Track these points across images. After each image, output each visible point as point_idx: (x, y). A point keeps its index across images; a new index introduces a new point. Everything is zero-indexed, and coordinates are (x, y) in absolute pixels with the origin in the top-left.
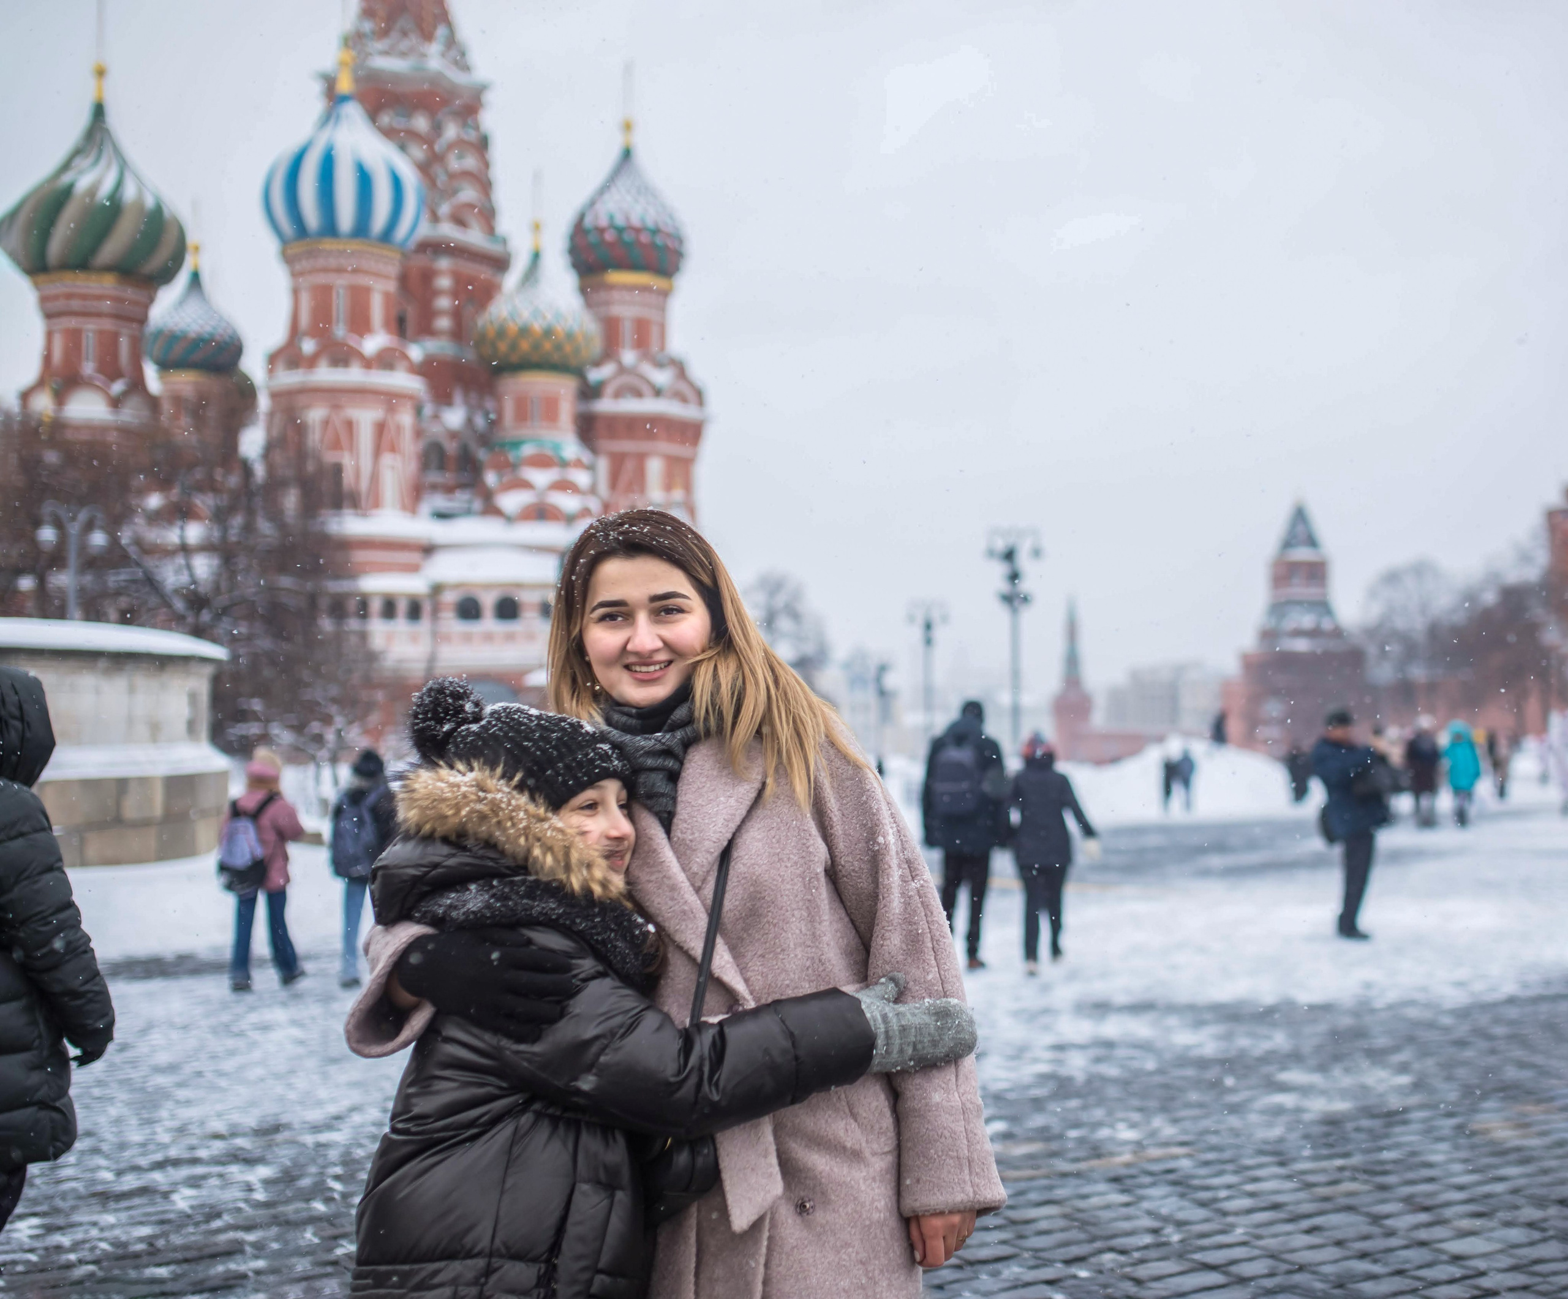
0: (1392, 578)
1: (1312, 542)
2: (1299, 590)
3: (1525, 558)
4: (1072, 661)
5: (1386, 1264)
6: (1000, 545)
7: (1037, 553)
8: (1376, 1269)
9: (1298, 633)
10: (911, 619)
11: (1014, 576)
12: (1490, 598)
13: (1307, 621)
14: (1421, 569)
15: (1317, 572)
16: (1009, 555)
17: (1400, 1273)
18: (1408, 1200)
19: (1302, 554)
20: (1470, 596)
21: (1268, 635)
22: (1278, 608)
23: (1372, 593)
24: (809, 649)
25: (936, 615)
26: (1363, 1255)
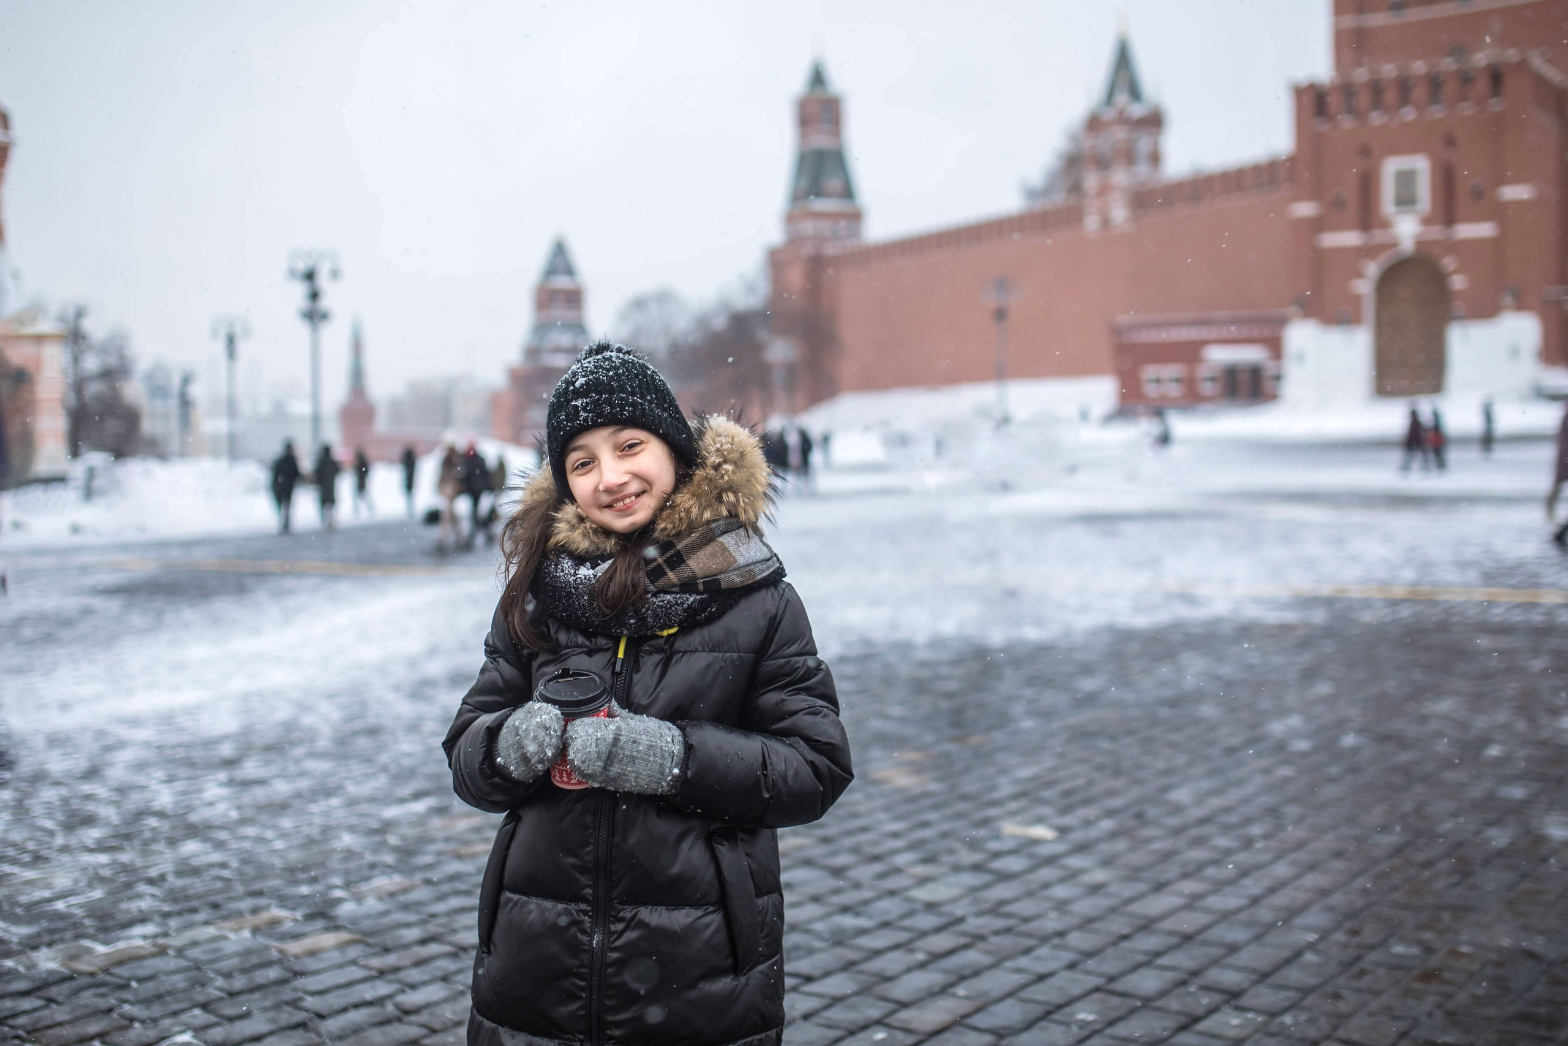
0: (639, 304)
1: (569, 271)
2: (560, 313)
3: (750, 289)
4: (357, 375)
5: (870, 917)
6: (302, 266)
7: (335, 274)
8: (862, 922)
9: (558, 350)
10: (214, 333)
11: (314, 296)
12: (720, 323)
13: (564, 339)
14: (664, 297)
15: (574, 298)
16: (310, 276)
17: (886, 925)
18: (855, 850)
19: (561, 282)
20: (702, 321)
21: (532, 352)
22: (541, 328)
23: (623, 317)
24: (112, 361)
25: (238, 329)
26: (845, 909)
